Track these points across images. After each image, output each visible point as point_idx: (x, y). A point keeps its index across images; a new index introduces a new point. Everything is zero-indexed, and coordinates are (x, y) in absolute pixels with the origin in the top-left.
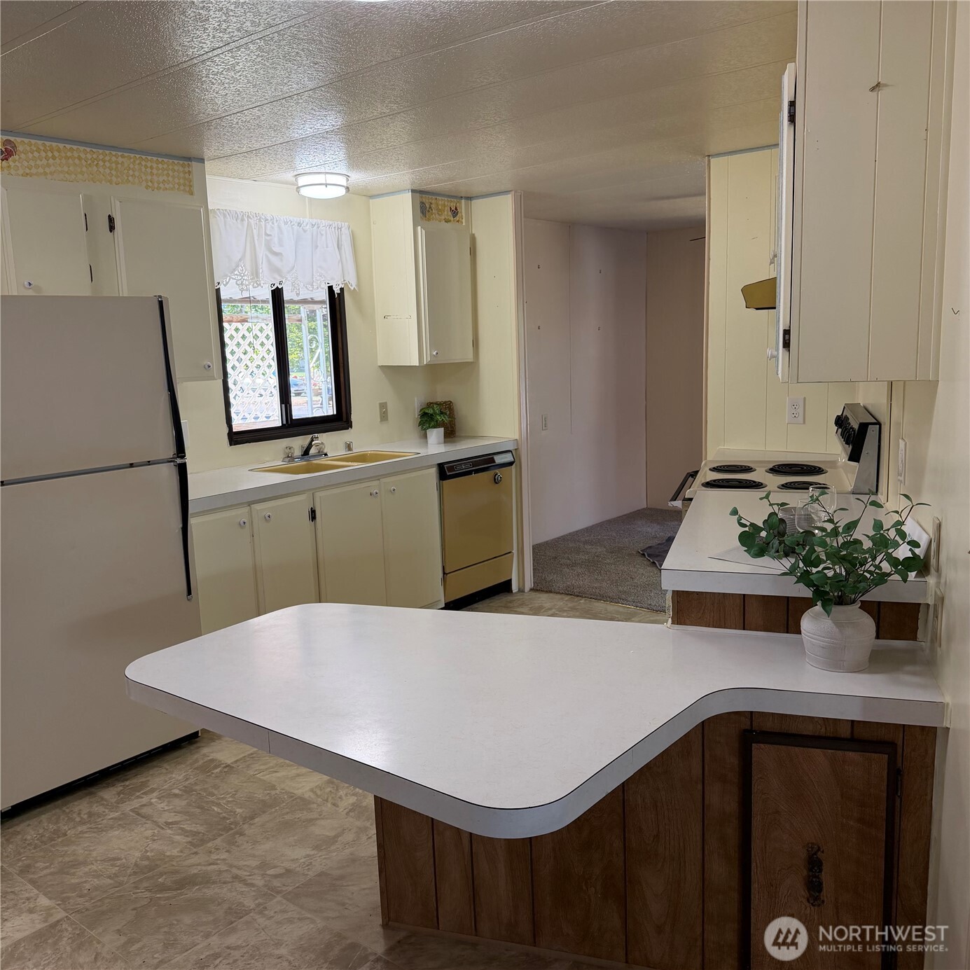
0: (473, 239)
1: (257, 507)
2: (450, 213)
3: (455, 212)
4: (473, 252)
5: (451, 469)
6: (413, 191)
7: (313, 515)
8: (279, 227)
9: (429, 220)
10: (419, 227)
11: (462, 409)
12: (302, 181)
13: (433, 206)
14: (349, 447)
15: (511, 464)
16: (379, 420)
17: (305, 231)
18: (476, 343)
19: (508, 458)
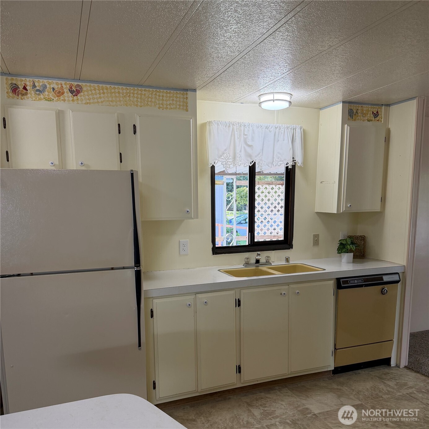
0: (388, 132)
1: (199, 296)
2: (372, 115)
3: (376, 115)
4: (387, 140)
5: (346, 282)
6: (344, 102)
7: (238, 303)
8: (253, 130)
9: (355, 120)
10: (346, 125)
11: (372, 242)
12: (263, 99)
13: (359, 111)
14: (287, 260)
15: (397, 282)
16: (312, 244)
17: (270, 132)
18: (383, 200)
19: (396, 278)
